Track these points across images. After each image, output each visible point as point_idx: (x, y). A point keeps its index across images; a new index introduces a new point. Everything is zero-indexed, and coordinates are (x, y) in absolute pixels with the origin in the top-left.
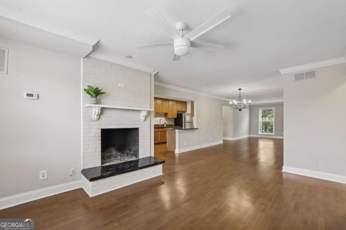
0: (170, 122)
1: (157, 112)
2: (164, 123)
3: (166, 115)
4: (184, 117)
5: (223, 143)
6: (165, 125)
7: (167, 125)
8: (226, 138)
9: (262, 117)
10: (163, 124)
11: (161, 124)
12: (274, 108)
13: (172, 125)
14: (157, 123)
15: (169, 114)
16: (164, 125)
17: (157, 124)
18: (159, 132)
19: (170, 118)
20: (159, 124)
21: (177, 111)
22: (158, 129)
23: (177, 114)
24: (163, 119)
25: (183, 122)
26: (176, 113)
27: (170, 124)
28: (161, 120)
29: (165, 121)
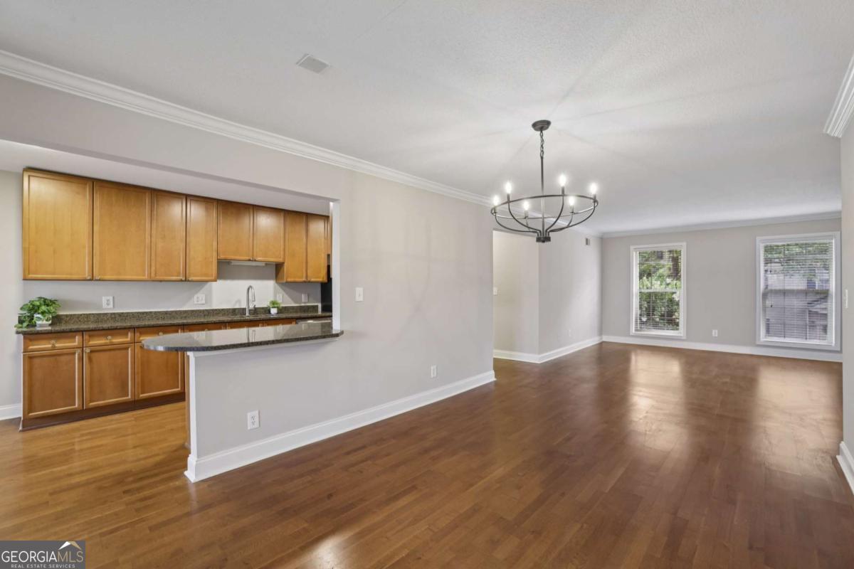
0: (304, 298)
1: (223, 257)
3: (278, 270)
5: (493, 379)
6: (274, 311)
7: (283, 310)
8: (513, 353)
9: (641, 277)
10: (265, 304)
11: (251, 307)
12: (684, 244)
13: (308, 307)
14: (239, 301)
15: (285, 264)
16: (267, 310)
17: (237, 307)
19: (296, 282)
20: (244, 305)
24: (271, 284)
26: (321, 263)
27: (303, 305)
28: (248, 289)
29: (278, 296)
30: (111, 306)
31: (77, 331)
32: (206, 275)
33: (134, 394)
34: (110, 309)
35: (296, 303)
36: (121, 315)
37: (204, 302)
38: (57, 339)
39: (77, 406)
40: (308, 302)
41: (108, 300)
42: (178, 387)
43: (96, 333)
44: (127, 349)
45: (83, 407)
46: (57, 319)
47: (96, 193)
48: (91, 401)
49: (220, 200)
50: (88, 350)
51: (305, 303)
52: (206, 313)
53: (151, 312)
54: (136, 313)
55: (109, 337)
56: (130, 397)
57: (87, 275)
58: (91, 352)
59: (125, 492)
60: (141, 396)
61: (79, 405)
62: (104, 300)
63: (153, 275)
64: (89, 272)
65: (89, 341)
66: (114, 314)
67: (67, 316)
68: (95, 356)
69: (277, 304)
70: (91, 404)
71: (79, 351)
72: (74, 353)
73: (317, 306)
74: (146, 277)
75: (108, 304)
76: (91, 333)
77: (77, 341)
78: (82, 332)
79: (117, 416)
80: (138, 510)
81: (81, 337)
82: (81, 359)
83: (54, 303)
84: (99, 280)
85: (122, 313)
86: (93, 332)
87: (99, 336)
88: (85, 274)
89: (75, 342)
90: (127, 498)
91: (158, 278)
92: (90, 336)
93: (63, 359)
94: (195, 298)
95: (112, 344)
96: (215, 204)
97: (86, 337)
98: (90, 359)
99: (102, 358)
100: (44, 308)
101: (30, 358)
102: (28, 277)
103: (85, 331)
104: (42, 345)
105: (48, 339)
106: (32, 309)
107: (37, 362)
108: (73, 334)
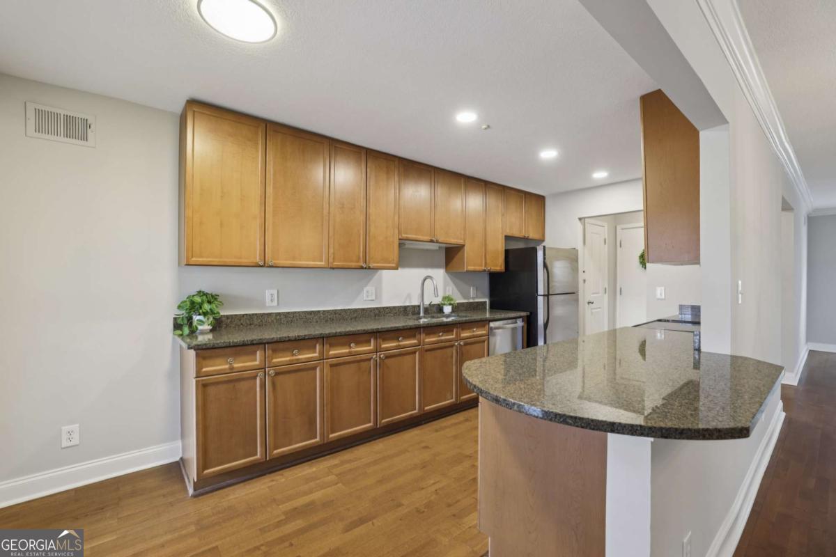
0: (472, 291)
1: (404, 236)
2: (441, 295)
3: (451, 255)
4: (545, 266)
6: (447, 309)
7: (457, 308)
10: (437, 301)
11: (427, 303)
13: (477, 302)
14: (409, 297)
15: (465, 248)
16: (439, 309)
17: (407, 304)
18: (414, 353)
19: (474, 272)
20: (415, 302)
21: (506, 236)
22: (413, 336)
23: (507, 252)
24: (439, 274)
25: (541, 290)
26: (498, 246)
27: (471, 301)
28: (425, 280)
29: (447, 288)
30: (275, 303)
32: (386, 261)
33: (322, 435)
34: (274, 307)
35: (465, 298)
36: (286, 315)
37: (374, 298)
38: (236, 355)
39: (259, 456)
40: (477, 297)
41: (272, 295)
42: (370, 422)
43: (281, 345)
44: (314, 369)
45: (266, 458)
46: (217, 323)
47: (270, 141)
48: (276, 448)
49: (402, 158)
50: (272, 372)
51: (473, 298)
52: (377, 312)
53: (319, 312)
54: (303, 312)
56: (318, 439)
57: (258, 260)
58: (277, 374)
60: (331, 436)
61: (261, 455)
62: (267, 294)
63: (331, 260)
64: (260, 255)
65: (273, 358)
66: (279, 313)
67: (227, 317)
68: (280, 380)
69: (452, 300)
70: (275, 452)
71: (261, 374)
72: (255, 377)
73: (486, 302)
74: (322, 263)
75: (272, 301)
76: (274, 346)
77: (258, 358)
78: (262, 344)
81: (263, 352)
82: (263, 386)
83: (216, 299)
85: (288, 313)
86: (278, 345)
87: (284, 350)
88: (256, 258)
89: (255, 360)
91: (336, 264)
92: (273, 351)
93: (243, 385)
94: (365, 291)
95: (298, 361)
96: (396, 163)
97: (269, 352)
98: (274, 385)
99: (288, 382)
100: (207, 307)
101: (204, 387)
102: (189, 261)
103: (268, 343)
104: (218, 366)
105: (228, 356)
106: (193, 306)
107: (212, 391)
108: (253, 348)
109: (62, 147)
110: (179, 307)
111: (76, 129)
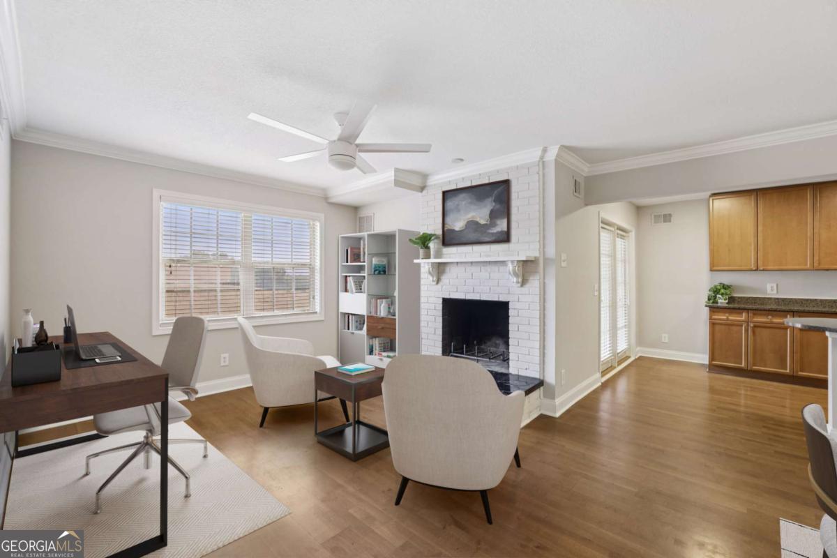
30: (775, 292)
31: (744, 309)
33: (792, 370)
34: (773, 294)
36: (784, 300)
38: (731, 313)
39: (743, 365)
41: (772, 287)
43: (760, 312)
44: (786, 329)
45: (748, 368)
46: (732, 300)
47: (760, 200)
48: (755, 365)
50: (752, 325)
54: (799, 299)
55: (770, 317)
56: (788, 371)
57: (753, 267)
58: (755, 326)
59: (764, 427)
60: (799, 373)
61: (745, 365)
62: (769, 287)
64: (754, 264)
65: (753, 318)
66: (778, 299)
67: (739, 298)
68: (758, 330)
70: (754, 367)
71: (745, 324)
72: (742, 326)
74: (808, 267)
75: (772, 290)
76: (754, 312)
77: (744, 316)
78: (746, 310)
79: (776, 384)
80: (770, 439)
81: (747, 314)
82: (747, 331)
83: (730, 288)
84: (763, 270)
85: (786, 299)
86: (757, 311)
87: (761, 315)
88: (751, 265)
89: (742, 317)
90: (764, 430)
91: (823, 267)
92: (754, 314)
93: (735, 328)
95: (772, 323)
97: (751, 315)
98: (754, 333)
99: (764, 333)
100: (722, 291)
101: (713, 324)
102: (713, 268)
103: (751, 310)
104: (721, 317)
105: (725, 313)
106: (716, 291)
107: (717, 327)
108: (741, 311)
109: (663, 226)
110: (710, 290)
111: (667, 218)
